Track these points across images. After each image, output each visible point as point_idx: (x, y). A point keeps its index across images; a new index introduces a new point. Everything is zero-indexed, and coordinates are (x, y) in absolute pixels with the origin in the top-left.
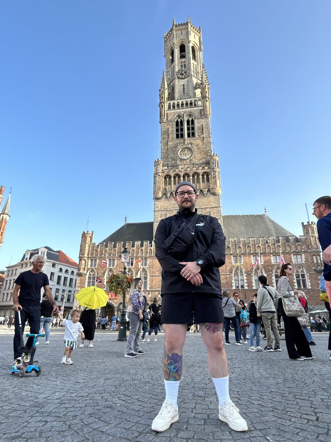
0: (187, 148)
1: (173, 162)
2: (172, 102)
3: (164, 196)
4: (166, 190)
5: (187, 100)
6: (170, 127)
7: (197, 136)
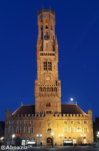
0: (48, 75)
1: (43, 81)
2: (42, 52)
3: (39, 96)
4: (40, 93)
5: (48, 52)
6: (41, 64)
7: (52, 70)
